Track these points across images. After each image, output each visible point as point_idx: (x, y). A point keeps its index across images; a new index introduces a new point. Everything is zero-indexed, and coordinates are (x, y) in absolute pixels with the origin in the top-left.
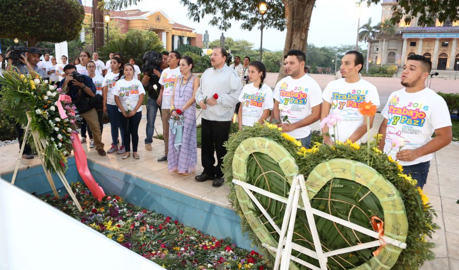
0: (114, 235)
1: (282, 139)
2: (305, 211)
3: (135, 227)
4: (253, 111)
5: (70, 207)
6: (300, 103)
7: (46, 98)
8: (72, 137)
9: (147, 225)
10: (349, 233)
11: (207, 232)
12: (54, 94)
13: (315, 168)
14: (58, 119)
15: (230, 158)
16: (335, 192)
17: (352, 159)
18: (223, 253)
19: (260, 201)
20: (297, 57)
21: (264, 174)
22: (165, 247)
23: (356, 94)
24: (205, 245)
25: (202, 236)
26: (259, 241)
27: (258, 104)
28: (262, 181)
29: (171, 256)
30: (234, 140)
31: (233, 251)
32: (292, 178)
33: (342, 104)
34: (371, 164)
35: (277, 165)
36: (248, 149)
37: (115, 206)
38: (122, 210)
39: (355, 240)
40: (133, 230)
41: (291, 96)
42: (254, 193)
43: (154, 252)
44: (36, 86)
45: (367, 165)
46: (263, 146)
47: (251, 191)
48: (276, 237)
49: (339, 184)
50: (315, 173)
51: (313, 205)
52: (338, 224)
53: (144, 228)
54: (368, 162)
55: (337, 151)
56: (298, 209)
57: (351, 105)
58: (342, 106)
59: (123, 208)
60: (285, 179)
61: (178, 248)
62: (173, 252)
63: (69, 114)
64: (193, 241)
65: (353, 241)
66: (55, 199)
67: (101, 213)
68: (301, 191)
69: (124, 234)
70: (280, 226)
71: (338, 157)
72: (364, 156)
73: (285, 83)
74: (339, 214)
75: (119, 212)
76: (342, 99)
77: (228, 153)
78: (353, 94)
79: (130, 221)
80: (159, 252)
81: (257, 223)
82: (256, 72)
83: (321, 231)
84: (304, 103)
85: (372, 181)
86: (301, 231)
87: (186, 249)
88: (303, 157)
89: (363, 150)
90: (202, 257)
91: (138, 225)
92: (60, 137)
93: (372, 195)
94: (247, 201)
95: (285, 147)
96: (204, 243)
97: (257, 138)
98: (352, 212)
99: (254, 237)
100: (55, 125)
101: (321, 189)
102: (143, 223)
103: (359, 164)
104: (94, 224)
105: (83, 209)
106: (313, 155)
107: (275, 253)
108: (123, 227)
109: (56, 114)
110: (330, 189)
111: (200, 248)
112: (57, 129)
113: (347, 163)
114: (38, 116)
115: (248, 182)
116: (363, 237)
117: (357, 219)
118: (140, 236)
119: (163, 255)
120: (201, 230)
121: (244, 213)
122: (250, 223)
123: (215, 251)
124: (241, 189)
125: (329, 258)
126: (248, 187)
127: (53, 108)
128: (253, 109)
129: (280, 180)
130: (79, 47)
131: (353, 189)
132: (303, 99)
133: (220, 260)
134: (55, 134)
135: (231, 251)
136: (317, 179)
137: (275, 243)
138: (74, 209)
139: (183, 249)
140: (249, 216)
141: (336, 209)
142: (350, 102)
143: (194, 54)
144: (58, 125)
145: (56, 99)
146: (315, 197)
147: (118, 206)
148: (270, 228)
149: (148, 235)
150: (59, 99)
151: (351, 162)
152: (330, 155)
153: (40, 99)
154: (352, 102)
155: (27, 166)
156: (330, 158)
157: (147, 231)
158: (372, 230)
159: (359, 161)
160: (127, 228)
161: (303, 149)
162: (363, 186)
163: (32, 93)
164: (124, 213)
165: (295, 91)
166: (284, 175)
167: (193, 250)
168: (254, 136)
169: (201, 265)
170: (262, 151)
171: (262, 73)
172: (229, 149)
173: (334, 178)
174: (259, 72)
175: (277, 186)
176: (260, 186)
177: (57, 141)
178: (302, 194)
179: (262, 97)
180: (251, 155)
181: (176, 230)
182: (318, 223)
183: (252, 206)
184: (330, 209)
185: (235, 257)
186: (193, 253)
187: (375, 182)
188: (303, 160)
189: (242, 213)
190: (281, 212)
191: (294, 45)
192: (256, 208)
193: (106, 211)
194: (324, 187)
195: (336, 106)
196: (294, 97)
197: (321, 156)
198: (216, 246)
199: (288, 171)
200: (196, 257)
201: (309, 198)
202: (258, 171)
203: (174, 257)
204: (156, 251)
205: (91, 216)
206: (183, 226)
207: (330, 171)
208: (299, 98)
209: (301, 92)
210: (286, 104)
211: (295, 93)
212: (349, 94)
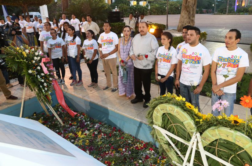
0: (83, 141)
2: (200, 152)
3: (95, 135)
4: (164, 65)
5: (56, 123)
6: (196, 63)
7: (34, 62)
8: (53, 84)
9: (102, 134)
11: (138, 138)
12: (39, 58)
14: (43, 74)
16: (221, 145)
18: (148, 152)
19: (171, 139)
20: (195, 32)
21: (173, 124)
22: (113, 148)
23: (234, 58)
24: (137, 147)
25: (136, 140)
26: (170, 158)
27: (167, 61)
28: (172, 128)
29: (117, 155)
31: (154, 150)
32: (192, 133)
33: (225, 64)
34: (247, 134)
35: (182, 123)
36: (163, 110)
37: (83, 120)
38: (86, 123)
40: (94, 137)
41: (190, 58)
43: (107, 152)
44: (27, 55)
46: (173, 111)
47: (165, 134)
49: (224, 141)
50: (208, 133)
51: (205, 149)
53: (100, 136)
54: (245, 133)
56: (196, 150)
57: (230, 66)
58: (224, 66)
59: (88, 122)
61: (121, 149)
62: (118, 152)
63: (49, 69)
64: (130, 143)
66: (47, 116)
67: (75, 126)
68: (198, 142)
69: (89, 140)
70: (184, 155)
73: (185, 48)
74: (223, 157)
75: (85, 124)
76: (224, 61)
78: (232, 58)
79: (91, 131)
80: (110, 152)
81: (169, 150)
82: (167, 39)
83: (210, 165)
84: (199, 63)
86: (197, 159)
87: (126, 149)
90: (135, 155)
91: (97, 133)
93: (246, 152)
94: (163, 138)
96: (136, 145)
97: (169, 105)
98: (232, 158)
101: (211, 142)
102: (100, 132)
104: (71, 134)
105: (64, 123)
108: (88, 135)
109: (41, 71)
110: (218, 143)
111: (134, 149)
112: (43, 81)
113: (230, 132)
114: (30, 75)
115: (163, 127)
117: (235, 162)
118: (98, 142)
119: (113, 154)
120: (134, 136)
122: (164, 149)
123: (143, 151)
124: (159, 131)
126: (164, 132)
127: (39, 68)
128: (164, 64)
129: (184, 130)
130: (54, 5)
131: (233, 145)
132: (198, 61)
133: (147, 158)
135: (153, 151)
136: (208, 137)
137: (180, 161)
138: (58, 123)
139: (124, 150)
140: (164, 145)
141: (221, 154)
142: (229, 64)
143: (125, 5)
144: (43, 78)
145: (40, 61)
146: (207, 145)
147: (84, 121)
149: (103, 140)
150: (42, 62)
151: (233, 132)
153: (30, 63)
154: (231, 64)
155: (29, 98)
157: (102, 137)
159: (239, 131)
160: (91, 135)
163: (25, 60)
164: (88, 125)
167: (130, 151)
169: (135, 161)
170: (172, 113)
171: (170, 40)
173: (220, 139)
174: (168, 39)
175: (182, 133)
176: (170, 131)
177: (44, 87)
178: (198, 144)
179: (170, 56)
180: (164, 113)
181: (120, 137)
182: (209, 160)
183: (165, 140)
184: (216, 153)
185: (155, 155)
186: (130, 152)
187: (249, 147)
190: (184, 147)
191: (189, 2)
193: (77, 124)
195: (221, 66)
196: (192, 59)
198: (144, 147)
199: (189, 128)
200: (132, 156)
201: (203, 146)
202: (169, 122)
203: (119, 155)
204: (108, 151)
205: (69, 128)
206: (123, 133)
207: (218, 135)
208: (195, 60)
209: (197, 56)
210: (186, 63)
211: (193, 56)
212: (229, 58)
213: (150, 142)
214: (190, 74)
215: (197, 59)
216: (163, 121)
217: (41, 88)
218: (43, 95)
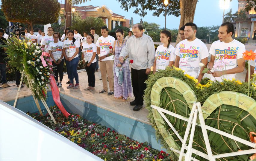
0: (75, 139)
1: (185, 78)
2: (201, 127)
3: (88, 134)
4: (162, 62)
5: (49, 121)
6: (194, 57)
7: (34, 54)
8: (50, 78)
9: (96, 133)
10: (232, 143)
11: (133, 138)
12: (39, 52)
13: (209, 98)
14: (41, 67)
15: (149, 91)
16: (222, 114)
17: (236, 92)
18: (143, 151)
19: (169, 119)
20: (192, 27)
21: (172, 101)
22: (107, 147)
23: (230, 50)
24: (132, 147)
25: (130, 140)
26: (167, 145)
27: (166, 58)
28: (171, 106)
29: (110, 153)
30: (152, 79)
32: (192, 104)
33: (222, 57)
34: (251, 95)
35: (182, 96)
36: (162, 85)
37: (76, 121)
38: (80, 124)
39: (237, 148)
40: (87, 136)
41: (188, 52)
42: (165, 114)
43: (99, 150)
44: (28, 46)
45: (247, 95)
46: (172, 83)
47: (163, 113)
48: (180, 144)
49: (226, 109)
50: (209, 101)
51: (206, 123)
52: (224, 137)
53: (93, 134)
54: (248, 94)
55: (225, 85)
56: (196, 125)
57: (227, 58)
58: (222, 58)
59: (81, 122)
60: (187, 105)
61: (115, 148)
62: (111, 151)
63: (48, 64)
64: (124, 143)
65: (235, 149)
66: (40, 116)
67: (68, 125)
68: (198, 114)
69: (81, 139)
70: (183, 136)
71: (225, 90)
72: (245, 89)
73: (183, 44)
74: (225, 130)
75: (79, 125)
76: (221, 54)
77: (148, 88)
78: (228, 50)
79: (85, 130)
81: (166, 134)
82: (166, 37)
83: (212, 141)
84: (196, 57)
85: (251, 107)
86: (197, 140)
87: (120, 149)
88: (200, 90)
89: (245, 85)
90: (130, 154)
91: (90, 133)
92: (43, 78)
93: (251, 117)
94: (160, 120)
95: (187, 83)
96: (131, 145)
97: (168, 77)
98: (235, 129)
99: (164, 143)
100: (39, 70)
101: (213, 112)
102: (93, 132)
103: (241, 95)
104: (63, 132)
105: (57, 122)
106: (207, 88)
107: (178, 154)
108: (81, 134)
109: (40, 64)
110: (219, 112)
111: (129, 148)
112: (41, 73)
113: (233, 94)
114: (29, 65)
115: (161, 107)
116: (242, 146)
117: (239, 133)
118: (91, 140)
119: (105, 152)
120: (129, 136)
121: (158, 127)
122: (162, 134)
123: (138, 150)
124: (156, 111)
125: (216, 159)
126: (161, 110)
127: (38, 60)
128: (163, 61)
129: (184, 106)
130: (57, 28)
131: (236, 113)
132: (196, 54)
133: (141, 156)
134: (39, 76)
135: (148, 151)
136: (210, 105)
137: (178, 147)
138: (51, 122)
139: (118, 149)
140: (161, 129)
141: (223, 126)
142: (226, 56)
144: (42, 70)
145: (40, 54)
146: (208, 118)
147: (78, 121)
148: (175, 138)
149: (96, 139)
150: (42, 55)
151: (236, 93)
152: (219, 89)
153: (30, 54)
154: (228, 55)
155: (23, 96)
156: (220, 90)
157: (96, 137)
158: (250, 141)
159: (241, 93)
160: (83, 134)
161: (200, 85)
162: (244, 110)
163: (26, 51)
164: (82, 125)
165: (190, 49)
166: (186, 102)
167: (124, 150)
168: (165, 76)
169: (129, 159)
170: (171, 86)
171: (169, 37)
172: (149, 85)
173: (223, 105)
174: (167, 37)
175: (181, 109)
176: (169, 109)
177: (41, 80)
178: (199, 115)
179: (168, 53)
180: (163, 89)
181: (114, 137)
182: (210, 135)
183: (163, 123)
184: (218, 126)
185: (151, 154)
186: (124, 151)
187: (254, 108)
188: (200, 92)
189: (157, 127)
190: (183, 127)
192: (166, 124)
193: (71, 124)
194: (215, 111)
195: (218, 58)
196: (190, 53)
197: (213, 90)
198: (138, 147)
199: (189, 100)
200: (126, 154)
201: (204, 118)
202: (168, 100)
203: (112, 154)
204: (101, 149)
205: (62, 126)
206: (118, 134)
207: (220, 100)
208: (193, 54)
209: (195, 50)
210: (184, 57)
211: (190, 50)
212: (225, 50)
213: (145, 143)
214: (188, 67)
215: (195, 52)
216: (162, 100)
217: (37, 80)
218: (39, 87)
